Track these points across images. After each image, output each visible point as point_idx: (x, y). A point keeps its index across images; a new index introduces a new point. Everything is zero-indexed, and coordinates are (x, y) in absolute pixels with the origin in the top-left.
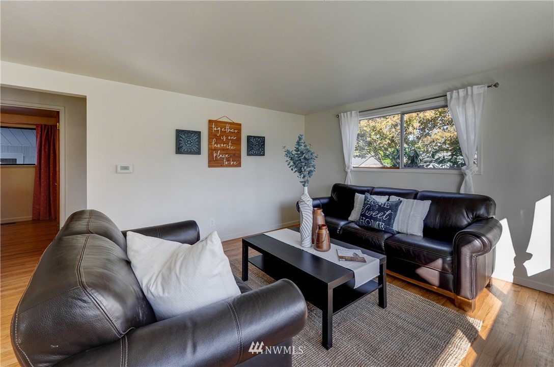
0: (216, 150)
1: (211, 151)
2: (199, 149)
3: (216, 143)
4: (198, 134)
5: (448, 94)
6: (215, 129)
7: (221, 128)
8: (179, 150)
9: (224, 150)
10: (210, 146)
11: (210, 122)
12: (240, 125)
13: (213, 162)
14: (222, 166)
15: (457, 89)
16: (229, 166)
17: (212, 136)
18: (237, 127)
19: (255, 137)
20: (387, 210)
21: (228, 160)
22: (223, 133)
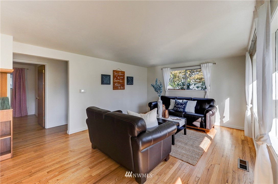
0: (116, 82)
1: (114, 83)
2: (110, 82)
3: (116, 80)
4: (110, 76)
5: (201, 65)
6: (116, 74)
7: (118, 74)
8: (103, 83)
9: (119, 83)
10: (114, 81)
11: (114, 71)
12: (124, 72)
13: (115, 88)
14: (118, 89)
15: (204, 63)
16: (120, 89)
17: (114, 77)
18: (123, 73)
19: (130, 77)
20: (183, 104)
21: (120, 87)
22: (118, 76)
